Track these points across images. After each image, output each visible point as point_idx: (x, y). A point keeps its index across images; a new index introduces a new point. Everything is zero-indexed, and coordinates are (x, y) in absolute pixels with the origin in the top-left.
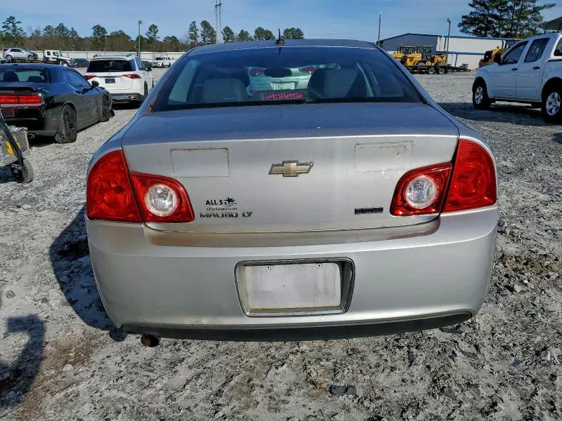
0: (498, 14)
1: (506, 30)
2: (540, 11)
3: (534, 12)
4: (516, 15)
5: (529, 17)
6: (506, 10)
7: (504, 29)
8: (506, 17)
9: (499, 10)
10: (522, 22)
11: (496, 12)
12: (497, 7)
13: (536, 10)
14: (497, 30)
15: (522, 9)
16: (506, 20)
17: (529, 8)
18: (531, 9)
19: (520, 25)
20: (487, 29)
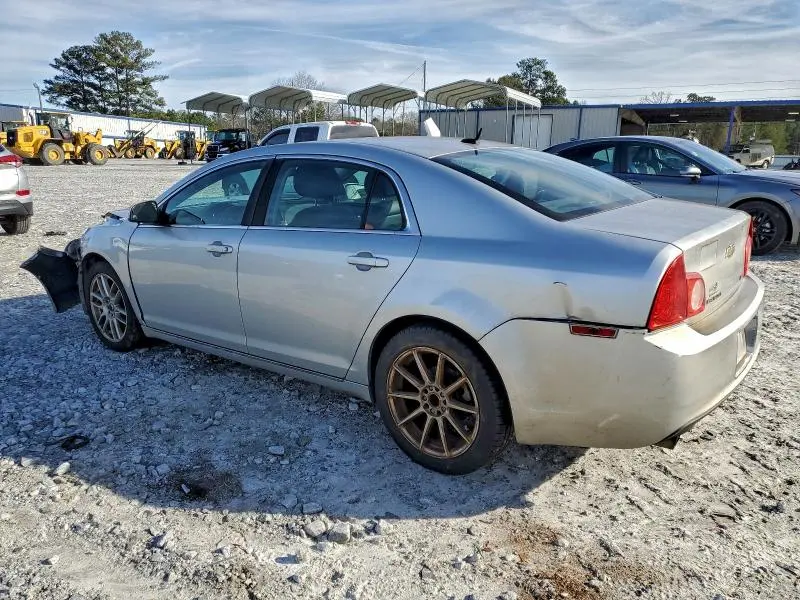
0: (97, 82)
1: (113, 105)
2: (152, 84)
3: (144, 84)
4: (122, 86)
5: (140, 90)
6: (106, 79)
7: (110, 103)
8: (108, 87)
9: (97, 78)
10: (132, 96)
11: (92, 80)
12: (92, 72)
13: (146, 82)
14: (101, 104)
15: (128, 80)
16: (110, 91)
17: (136, 79)
18: (140, 79)
19: (131, 100)
20: (86, 101)
